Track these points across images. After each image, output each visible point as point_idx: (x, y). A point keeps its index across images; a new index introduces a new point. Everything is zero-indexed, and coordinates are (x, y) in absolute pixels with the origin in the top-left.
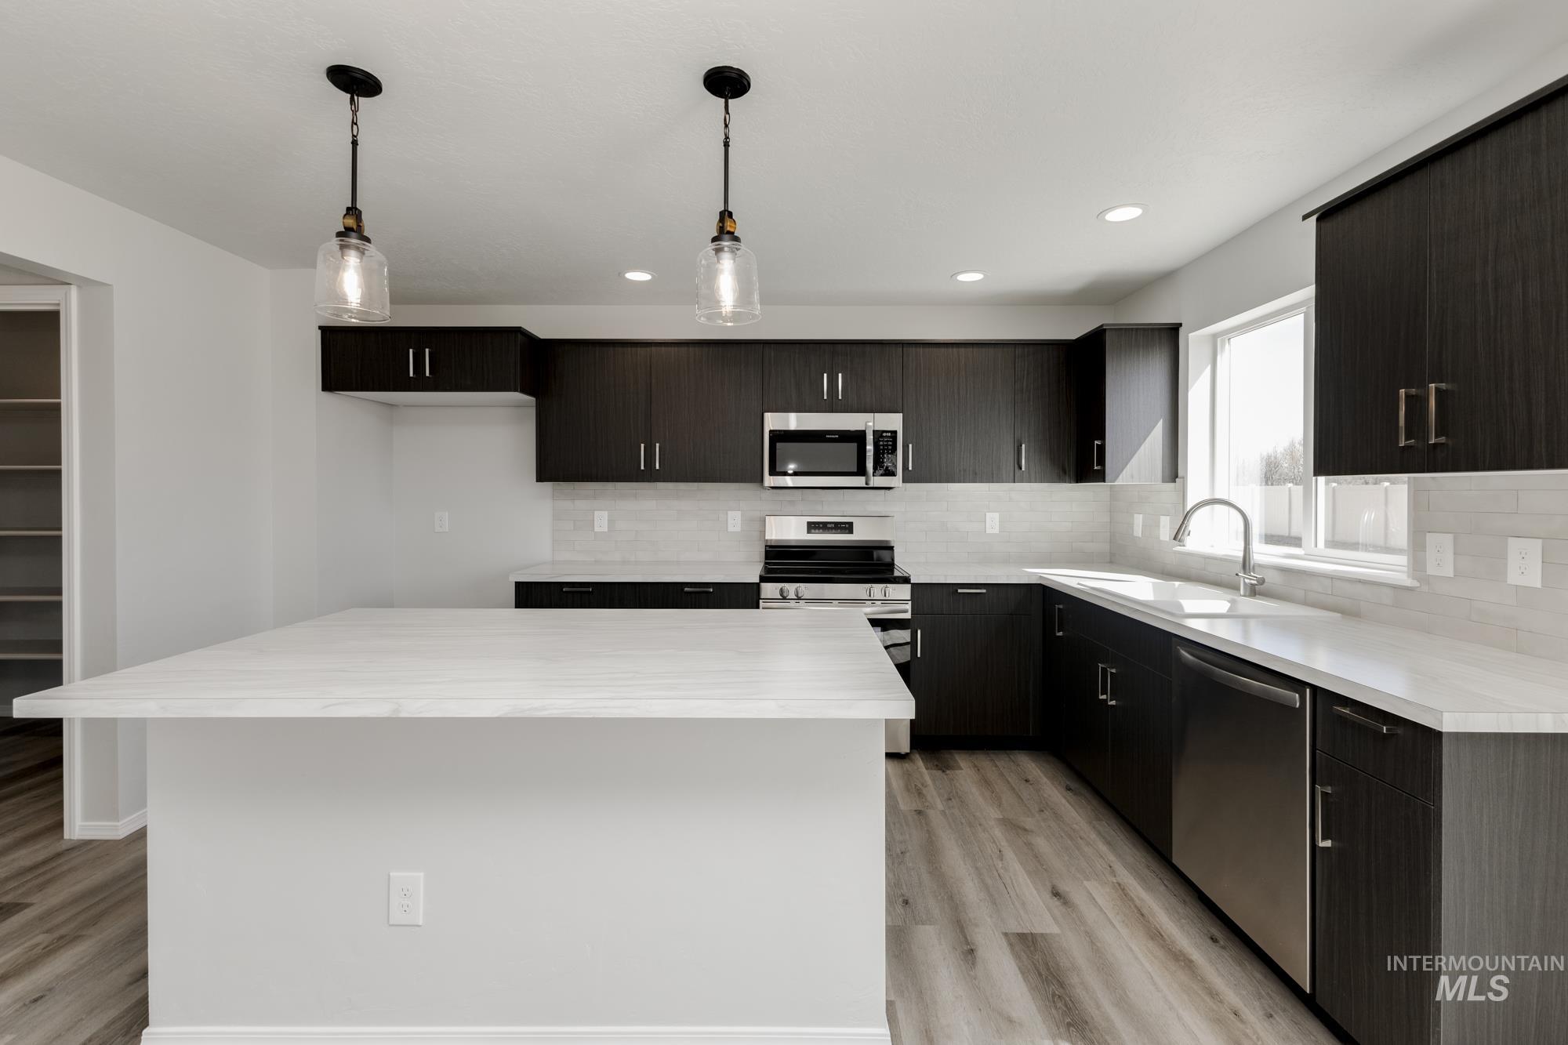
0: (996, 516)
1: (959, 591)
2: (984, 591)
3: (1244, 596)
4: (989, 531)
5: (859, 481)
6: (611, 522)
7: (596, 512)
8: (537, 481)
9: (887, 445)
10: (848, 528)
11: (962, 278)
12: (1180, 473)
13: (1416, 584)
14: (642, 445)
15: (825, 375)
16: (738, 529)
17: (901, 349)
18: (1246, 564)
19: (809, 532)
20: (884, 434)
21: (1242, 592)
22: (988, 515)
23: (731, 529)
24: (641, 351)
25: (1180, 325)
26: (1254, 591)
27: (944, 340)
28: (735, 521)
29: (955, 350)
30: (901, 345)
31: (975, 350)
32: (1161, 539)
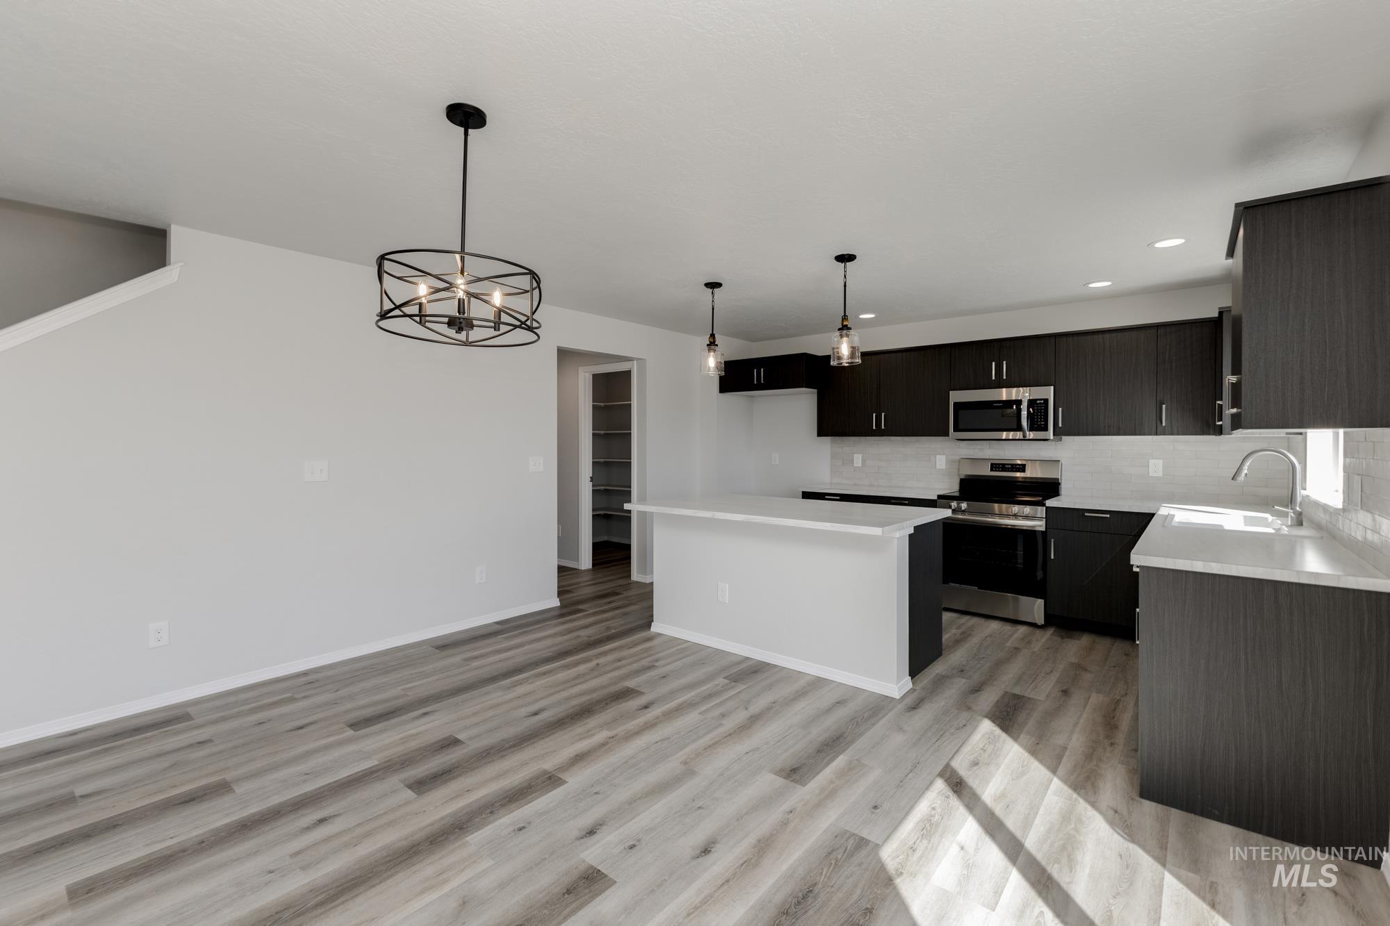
0: (1160, 462)
1: (1086, 514)
2: (1108, 516)
4: (1151, 474)
5: (1019, 435)
6: (864, 461)
7: (855, 455)
8: (818, 436)
9: (1041, 409)
10: (1022, 468)
11: (1092, 285)
14: (874, 415)
15: (994, 363)
16: (943, 467)
17: (1054, 340)
18: (1293, 499)
19: (991, 470)
20: (1038, 402)
21: (1290, 522)
22: (1152, 462)
23: (938, 467)
24: (874, 357)
26: (1299, 522)
28: (941, 462)
29: (1100, 336)
30: (1053, 337)
31: (1119, 334)
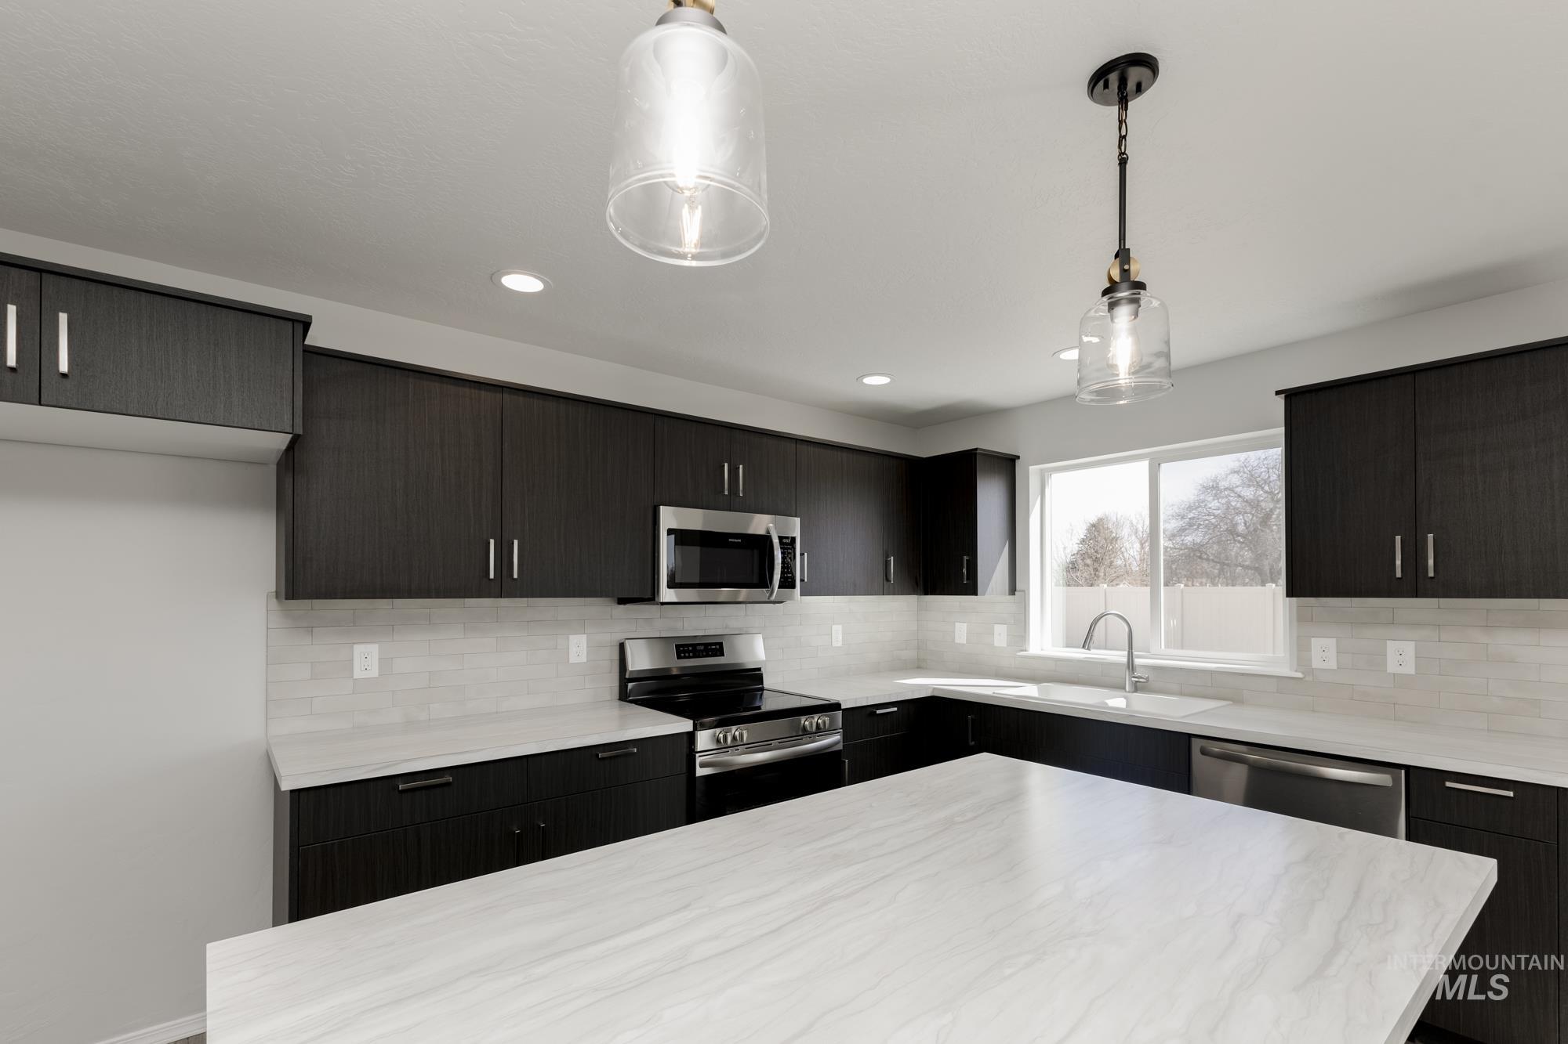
0: (840, 627)
1: (878, 712)
2: (897, 710)
3: (1129, 692)
6: (385, 662)
7: (356, 647)
9: (789, 553)
10: (718, 650)
11: (868, 380)
12: (1018, 587)
13: (1299, 675)
14: (491, 541)
15: (727, 466)
16: (581, 659)
17: (794, 445)
18: (1131, 666)
19: (678, 658)
20: (787, 540)
21: (1127, 689)
24: (486, 395)
25: (1018, 457)
26: (1137, 688)
27: (838, 443)
28: (579, 648)
30: (794, 441)
32: (996, 644)
